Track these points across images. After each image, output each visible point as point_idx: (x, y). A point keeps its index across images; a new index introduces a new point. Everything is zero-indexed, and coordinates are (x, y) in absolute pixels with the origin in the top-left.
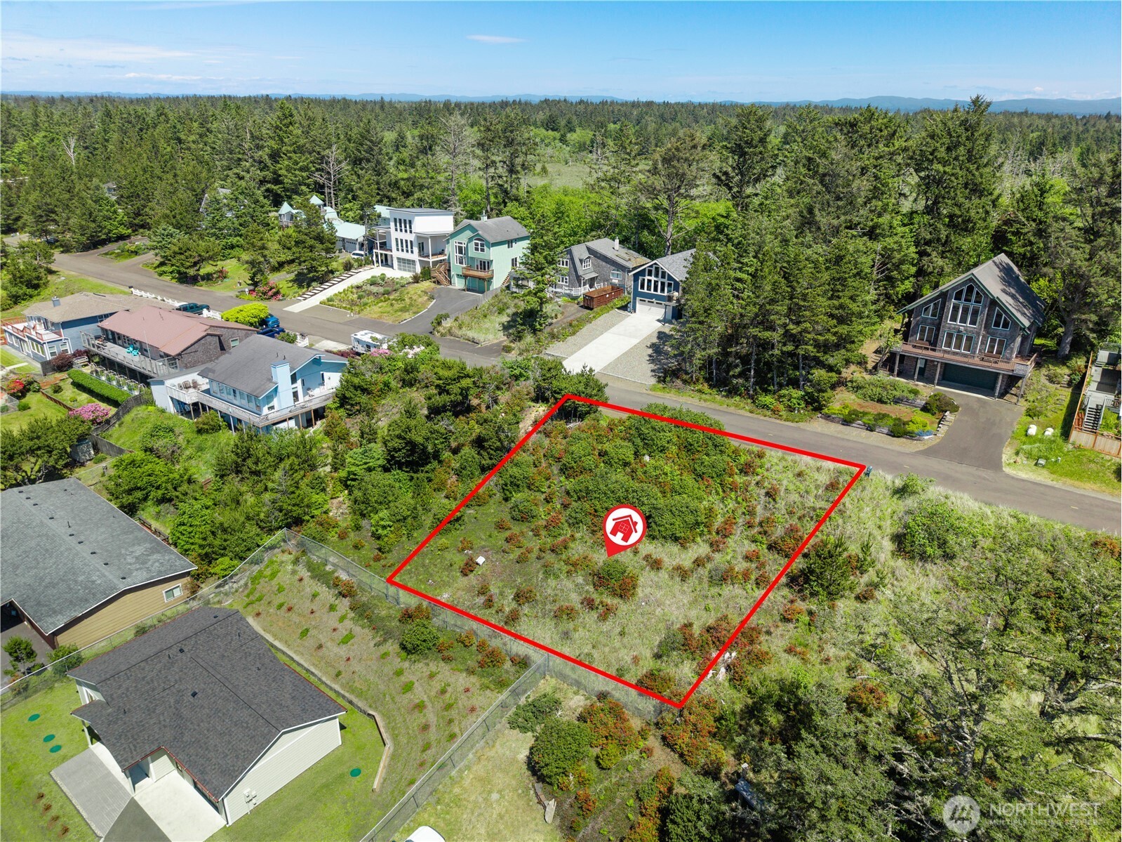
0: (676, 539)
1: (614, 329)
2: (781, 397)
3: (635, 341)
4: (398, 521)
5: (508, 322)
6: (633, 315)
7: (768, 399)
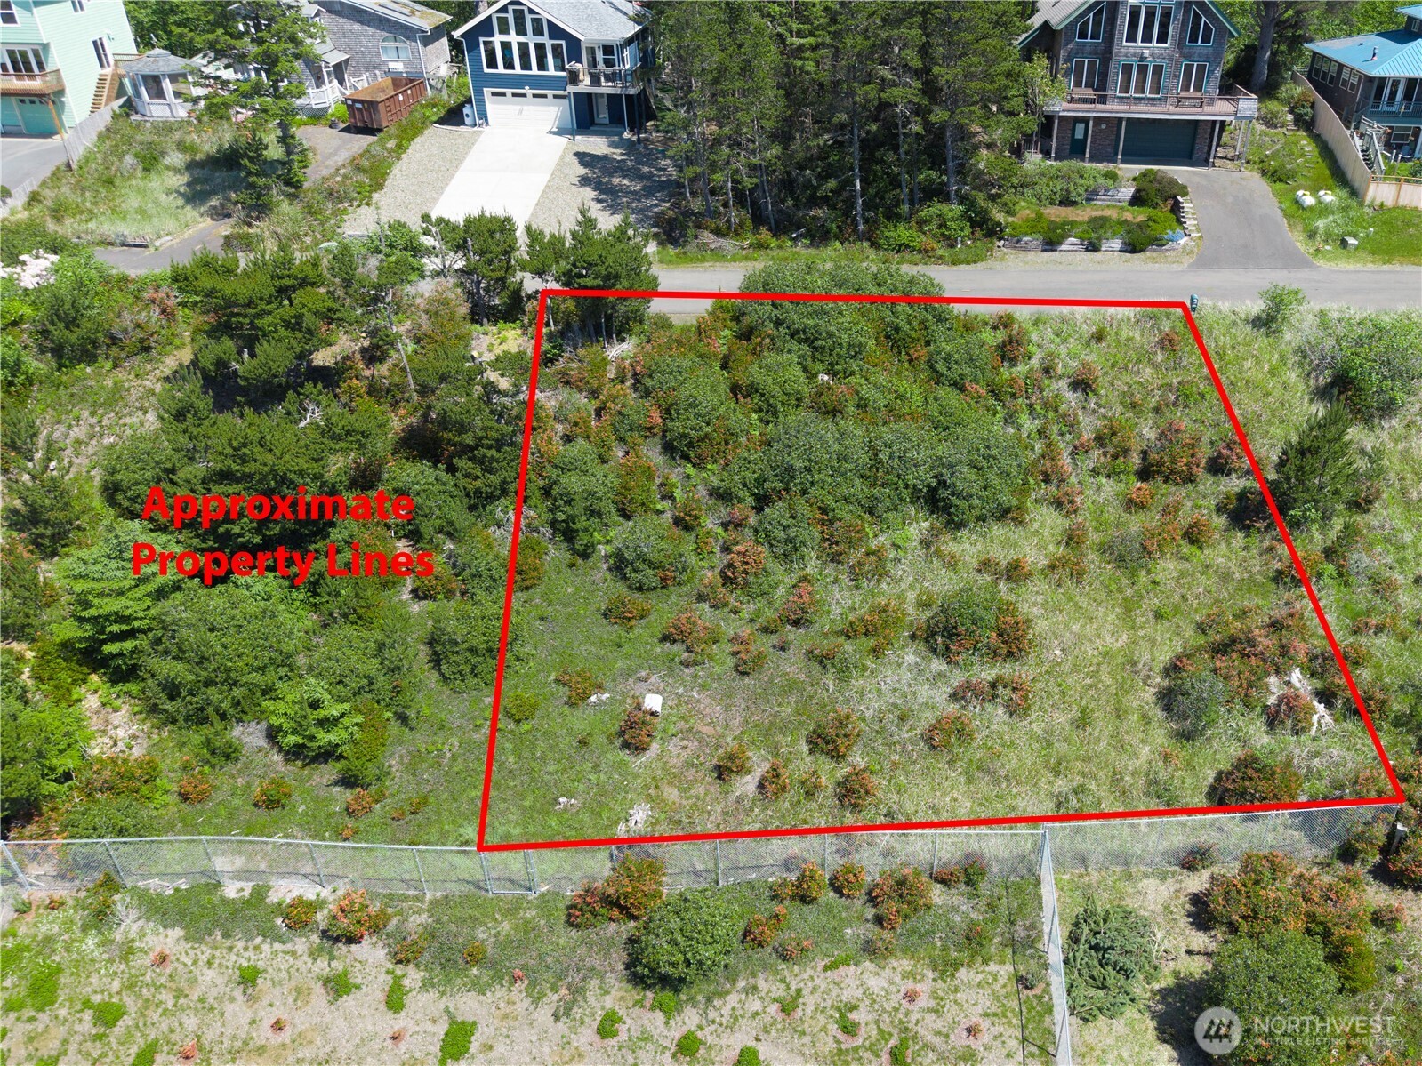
0: (1003, 514)
1: (468, 162)
2: (921, 223)
3: (542, 179)
4: (356, 693)
5: (189, 185)
6: (485, 129)
7: (902, 232)
